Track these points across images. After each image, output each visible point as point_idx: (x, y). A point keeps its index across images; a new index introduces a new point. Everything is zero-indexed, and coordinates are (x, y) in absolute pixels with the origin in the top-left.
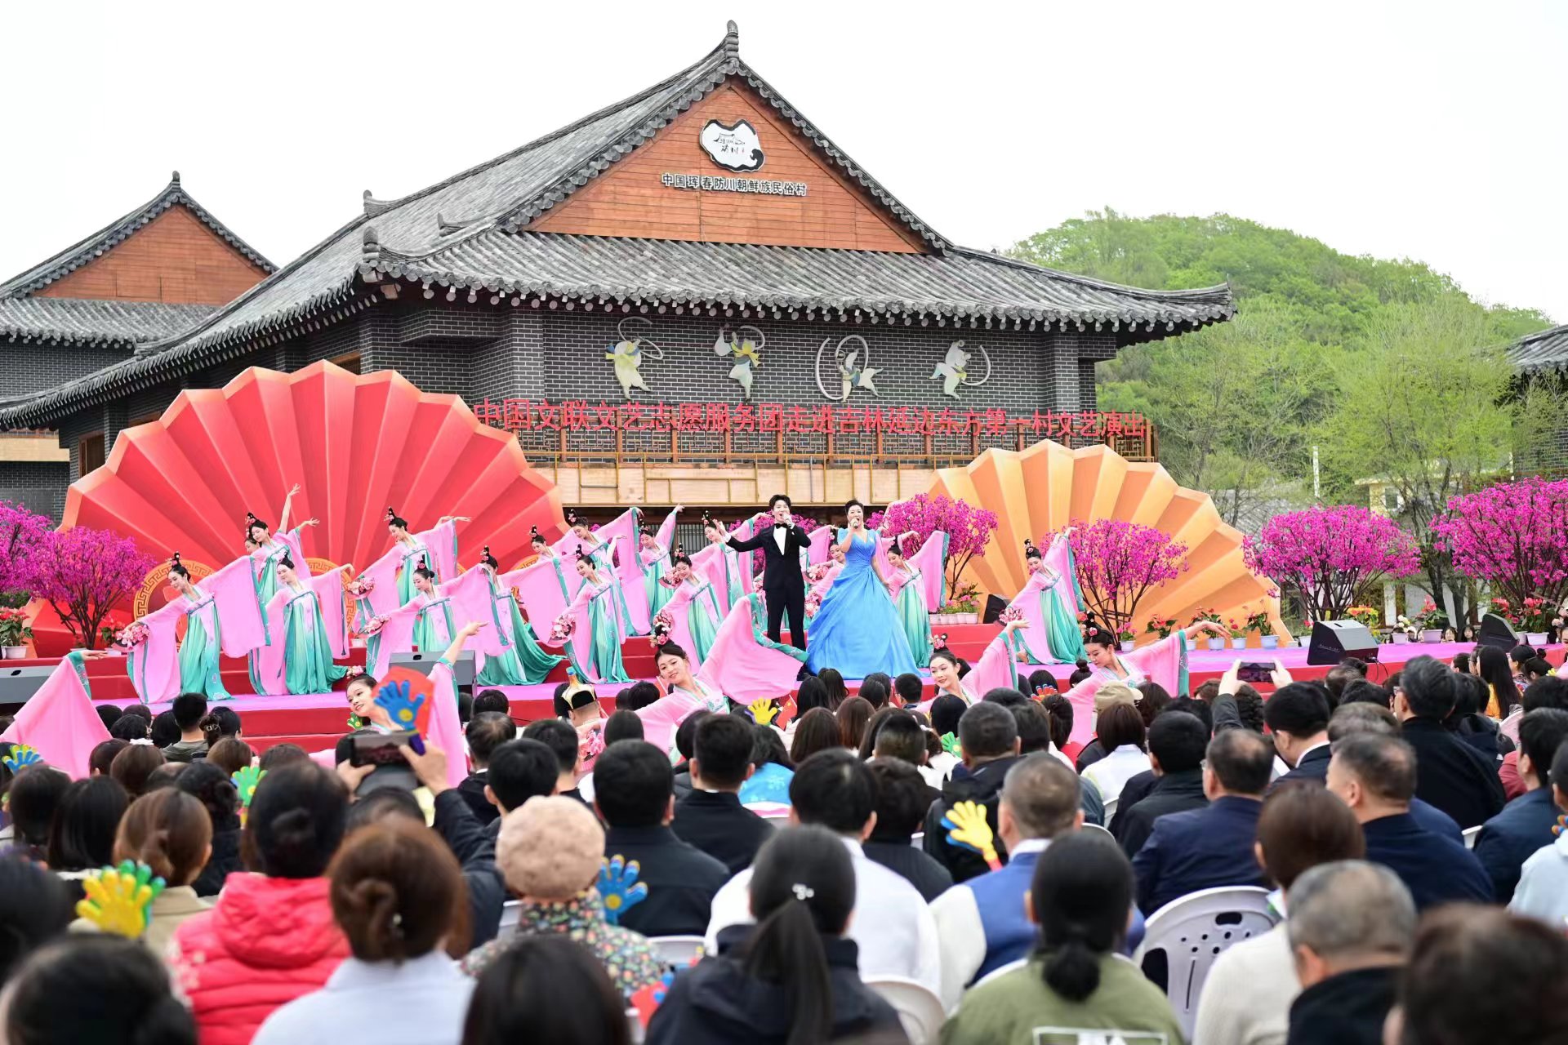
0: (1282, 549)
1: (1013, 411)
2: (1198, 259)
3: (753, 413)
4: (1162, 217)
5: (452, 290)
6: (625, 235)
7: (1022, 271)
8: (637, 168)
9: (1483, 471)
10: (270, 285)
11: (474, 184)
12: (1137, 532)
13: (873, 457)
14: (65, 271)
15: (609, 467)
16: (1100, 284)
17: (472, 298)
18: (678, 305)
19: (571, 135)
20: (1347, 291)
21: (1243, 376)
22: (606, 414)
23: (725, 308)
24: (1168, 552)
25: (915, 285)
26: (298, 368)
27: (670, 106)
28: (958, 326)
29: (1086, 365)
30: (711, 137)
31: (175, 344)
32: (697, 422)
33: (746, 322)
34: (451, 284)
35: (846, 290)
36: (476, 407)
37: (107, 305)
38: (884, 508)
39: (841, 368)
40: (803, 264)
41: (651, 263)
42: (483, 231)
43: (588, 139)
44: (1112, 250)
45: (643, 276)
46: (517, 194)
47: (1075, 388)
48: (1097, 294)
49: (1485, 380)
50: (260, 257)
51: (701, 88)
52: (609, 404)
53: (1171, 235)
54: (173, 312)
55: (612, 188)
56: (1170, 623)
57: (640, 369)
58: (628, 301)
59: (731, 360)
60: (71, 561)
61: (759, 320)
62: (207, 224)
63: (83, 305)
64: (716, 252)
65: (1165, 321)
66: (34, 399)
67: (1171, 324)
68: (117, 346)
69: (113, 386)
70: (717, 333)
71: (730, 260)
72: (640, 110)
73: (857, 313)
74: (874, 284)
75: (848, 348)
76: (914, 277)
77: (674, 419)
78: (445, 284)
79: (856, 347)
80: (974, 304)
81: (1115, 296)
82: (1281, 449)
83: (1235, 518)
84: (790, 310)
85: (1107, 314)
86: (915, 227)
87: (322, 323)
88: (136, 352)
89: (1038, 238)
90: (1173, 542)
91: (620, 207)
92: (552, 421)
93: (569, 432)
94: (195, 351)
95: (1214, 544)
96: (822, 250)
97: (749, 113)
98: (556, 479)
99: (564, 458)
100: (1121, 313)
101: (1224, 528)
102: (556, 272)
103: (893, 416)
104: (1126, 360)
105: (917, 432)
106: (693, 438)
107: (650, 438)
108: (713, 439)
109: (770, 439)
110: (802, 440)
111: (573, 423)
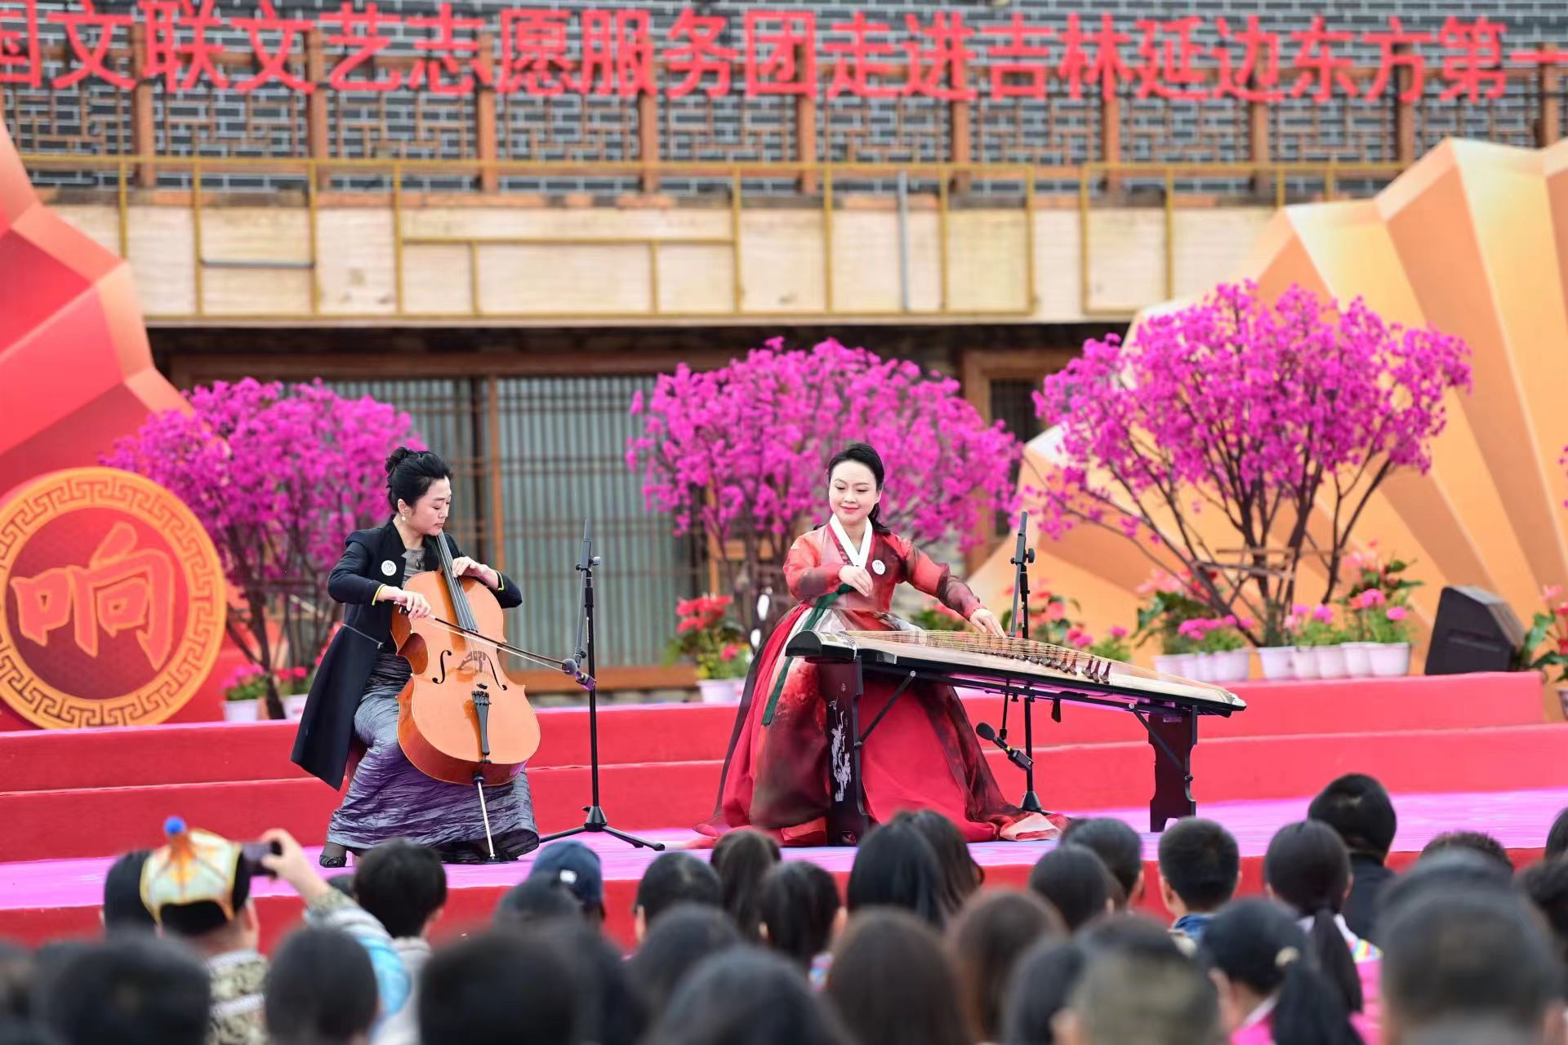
1: (1527, 26)
3: (725, 39)
13: (1090, 173)
15: (283, 204)
22: (274, 40)
32: (554, 68)
38: (1121, 329)
77: (486, 58)
92: (107, 61)
93: (162, 97)
98: (123, 239)
99: (149, 177)
103: (1154, 45)
105: (1227, 95)
106: (543, 117)
107: (411, 115)
108: (605, 118)
109: (778, 120)
110: (875, 120)
111: (176, 72)
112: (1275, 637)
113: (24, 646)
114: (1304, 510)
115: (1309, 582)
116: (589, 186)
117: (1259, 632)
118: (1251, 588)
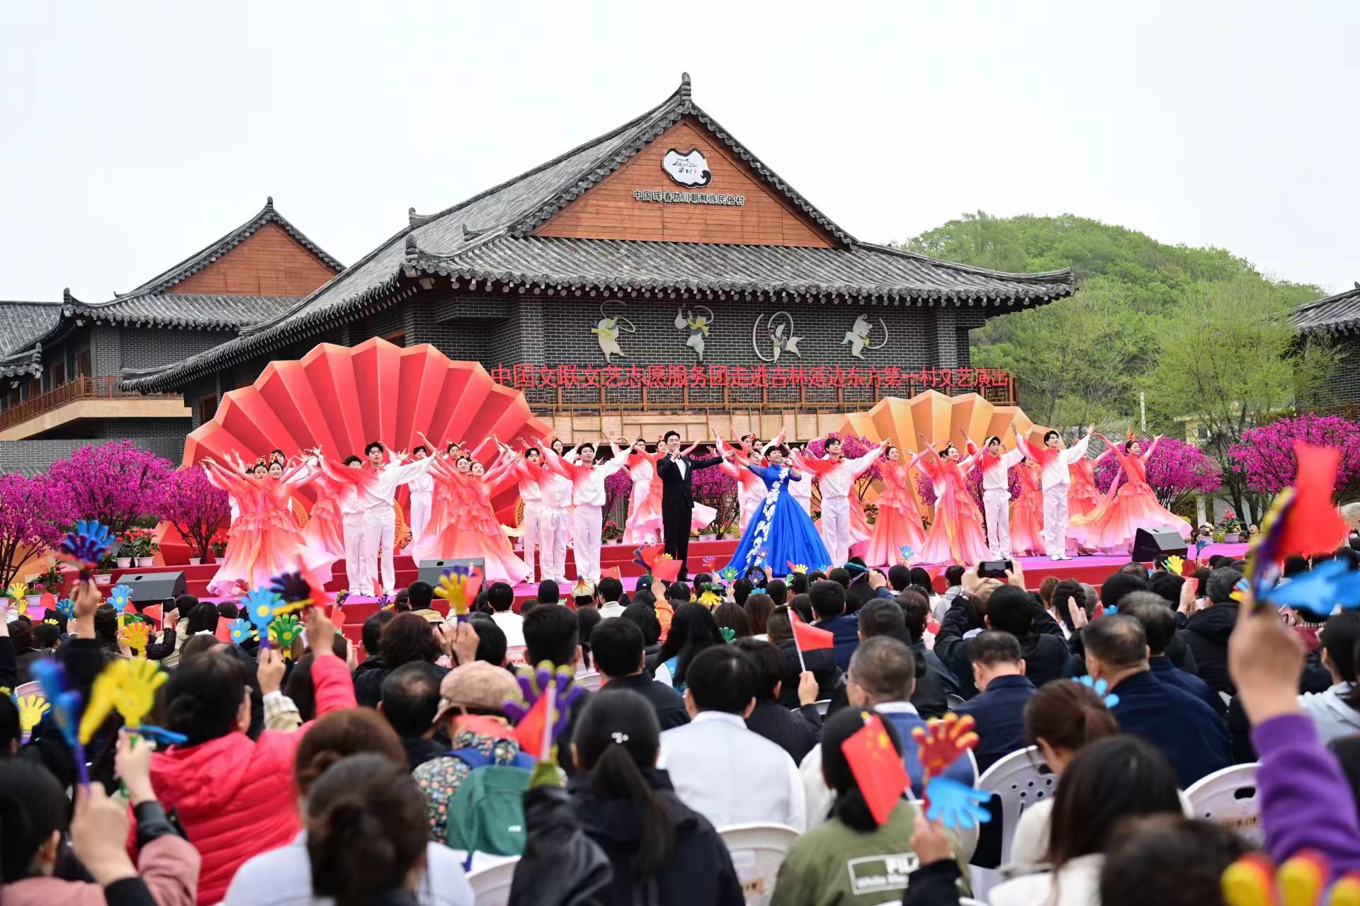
1: (905, 369)
2: (1051, 250)
3: (705, 372)
4: (1022, 218)
5: (474, 282)
6: (606, 238)
7: (911, 260)
8: (615, 186)
9: (1272, 410)
10: (340, 281)
11: (492, 201)
13: (798, 405)
14: (188, 274)
15: (595, 415)
16: (971, 269)
17: (489, 287)
18: (647, 290)
19: (564, 163)
20: (1166, 273)
21: (1084, 338)
22: (592, 374)
23: (682, 292)
25: (828, 272)
26: (359, 343)
29: (962, 331)
30: (670, 162)
31: (269, 327)
32: (662, 380)
33: (699, 302)
34: (472, 278)
35: (775, 277)
36: (493, 371)
37: (220, 299)
39: (773, 336)
40: (743, 257)
41: (625, 259)
42: (497, 236)
43: (577, 165)
44: (983, 244)
45: (620, 269)
46: (523, 208)
47: (953, 350)
48: (970, 277)
49: (1272, 339)
50: (333, 260)
51: (663, 124)
52: (594, 367)
53: (1030, 232)
54: (269, 303)
55: (595, 202)
57: (618, 340)
58: (608, 288)
59: (688, 332)
60: (189, 492)
61: (708, 301)
62: (293, 236)
63: (202, 299)
64: (676, 250)
65: (1022, 297)
66: (165, 370)
67: (1027, 300)
68: (227, 329)
69: (223, 359)
70: (676, 311)
71: (686, 256)
72: (616, 142)
73: (784, 294)
74: (797, 272)
75: (777, 322)
76: (828, 266)
77: (644, 378)
78: (468, 277)
79: (783, 321)
80: (873, 286)
81: (983, 279)
82: (1114, 394)
84: (732, 293)
85: (978, 292)
86: (828, 228)
87: (375, 309)
88: (240, 334)
89: (926, 236)
91: (602, 216)
92: (550, 381)
93: (564, 389)
94: (282, 332)
96: (757, 246)
97: (700, 143)
98: (554, 425)
99: (560, 409)
100: (988, 291)
102: (552, 266)
103: (813, 373)
104: (995, 328)
105: (832, 386)
106: (659, 393)
107: (626, 393)
108: (674, 393)
109: (718, 392)
110: (743, 392)
111: (567, 382)
116: (670, 410)
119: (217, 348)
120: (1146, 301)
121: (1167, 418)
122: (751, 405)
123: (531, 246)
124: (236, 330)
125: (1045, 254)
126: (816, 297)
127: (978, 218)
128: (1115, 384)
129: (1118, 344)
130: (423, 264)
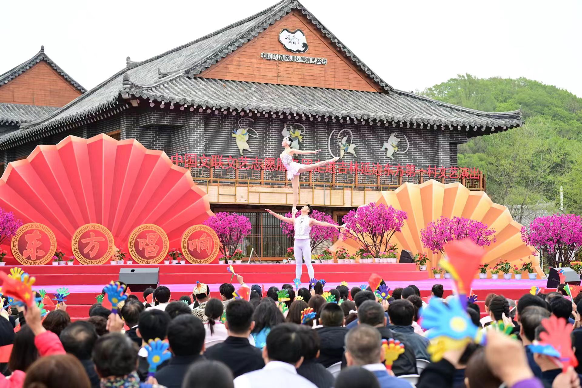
0: (540, 234)
1: (419, 166)
2: (511, 98)
4: (494, 79)
5: (163, 103)
6: (243, 80)
7: (425, 102)
8: (250, 50)
10: (83, 98)
11: (177, 55)
12: (472, 223)
13: (353, 185)
15: (231, 186)
16: (460, 108)
17: (172, 107)
18: (266, 113)
19: (221, 34)
21: (527, 152)
22: (231, 161)
23: (287, 115)
24: (486, 233)
25: (375, 106)
26: (93, 136)
27: (265, 22)
28: (394, 126)
29: (453, 146)
30: (284, 36)
31: (38, 124)
32: (273, 166)
33: (297, 121)
34: (162, 100)
35: (343, 108)
36: (172, 157)
37: (9, 106)
38: (356, 209)
39: (340, 144)
40: (324, 96)
41: (255, 94)
42: (179, 77)
43: (228, 36)
44: (470, 93)
45: (251, 99)
46: (195, 60)
47: (448, 156)
48: (459, 113)
50: (79, 86)
51: (280, 14)
52: (233, 157)
53: (500, 87)
54: (39, 110)
55: (238, 59)
56: (486, 266)
57: (248, 142)
58: (243, 110)
61: (303, 121)
62: (56, 70)
64: (285, 89)
65: (490, 126)
67: (493, 128)
68: (13, 124)
69: (9, 142)
70: (284, 126)
71: (291, 93)
72: (252, 24)
73: (348, 119)
74: (356, 106)
75: (343, 135)
76: (375, 103)
77: (262, 165)
78: (160, 100)
79: (347, 134)
80: (401, 116)
81: (468, 114)
82: (543, 187)
83: (521, 218)
84: (317, 117)
85: (464, 122)
86: (376, 80)
87: (103, 116)
88: (20, 127)
89: (436, 87)
90: (489, 229)
91: (241, 67)
92: (206, 164)
93: (214, 169)
94: (46, 128)
95: (508, 230)
96: (333, 89)
97: (302, 26)
98: (207, 190)
99: (212, 181)
100: (470, 122)
101: (515, 223)
102: (211, 96)
103: (363, 166)
104: (476, 144)
105: (374, 174)
106: (271, 174)
107: (251, 173)
108: (280, 174)
109: (306, 175)
110: (321, 176)
111: (216, 166)
112: (377, 256)
113: (189, 251)
114: (382, 237)
115: (383, 248)
116: (277, 184)
117: (375, 256)
118: (374, 248)
119: (6, 135)
120: (568, 131)
121: (575, 202)
122: (325, 184)
123: (198, 83)
124: (18, 125)
125: (507, 101)
126: (367, 121)
127: (466, 78)
128: (544, 181)
129: (548, 156)
130: (133, 91)
